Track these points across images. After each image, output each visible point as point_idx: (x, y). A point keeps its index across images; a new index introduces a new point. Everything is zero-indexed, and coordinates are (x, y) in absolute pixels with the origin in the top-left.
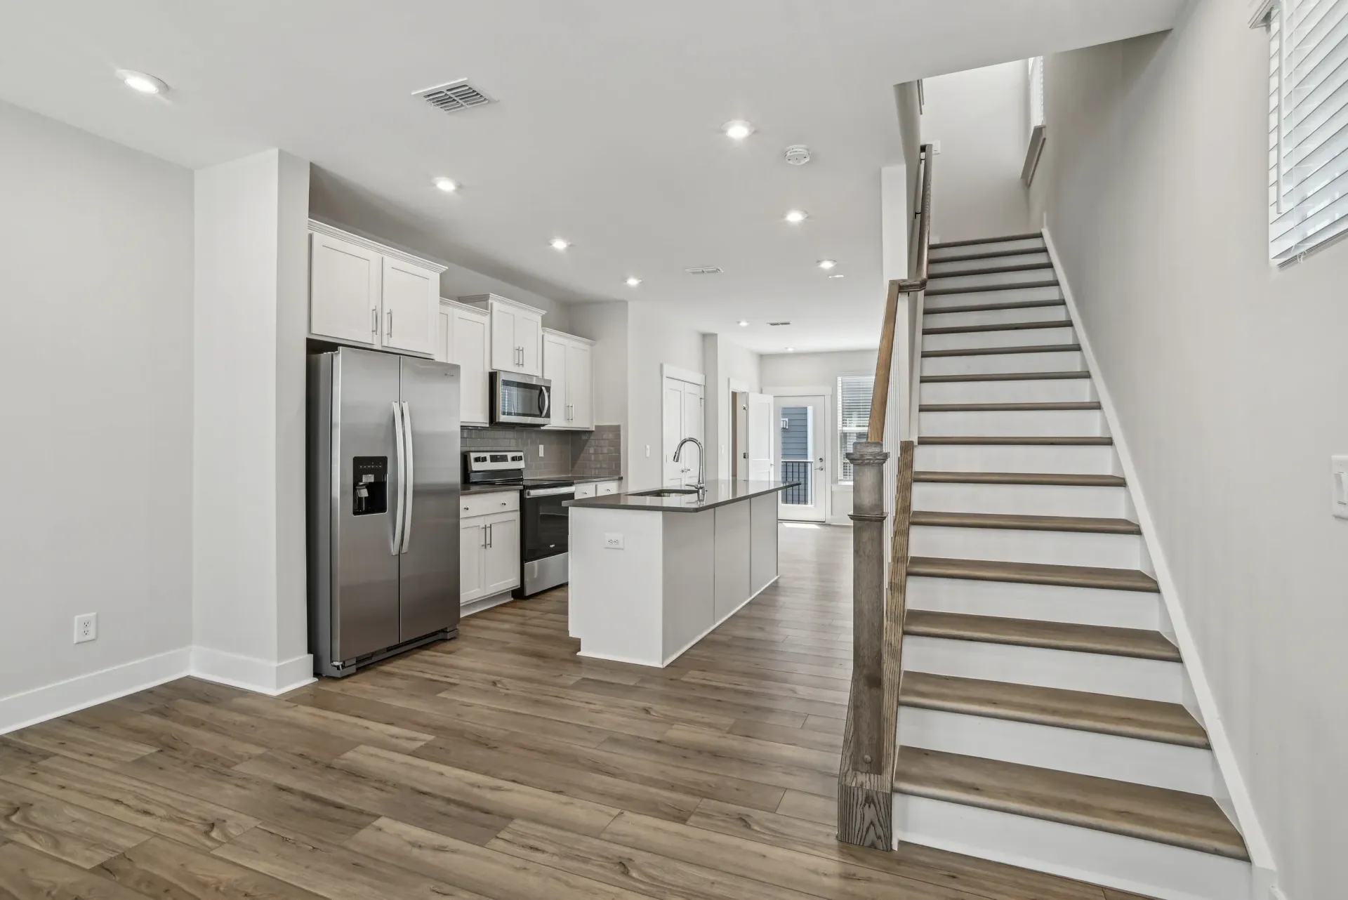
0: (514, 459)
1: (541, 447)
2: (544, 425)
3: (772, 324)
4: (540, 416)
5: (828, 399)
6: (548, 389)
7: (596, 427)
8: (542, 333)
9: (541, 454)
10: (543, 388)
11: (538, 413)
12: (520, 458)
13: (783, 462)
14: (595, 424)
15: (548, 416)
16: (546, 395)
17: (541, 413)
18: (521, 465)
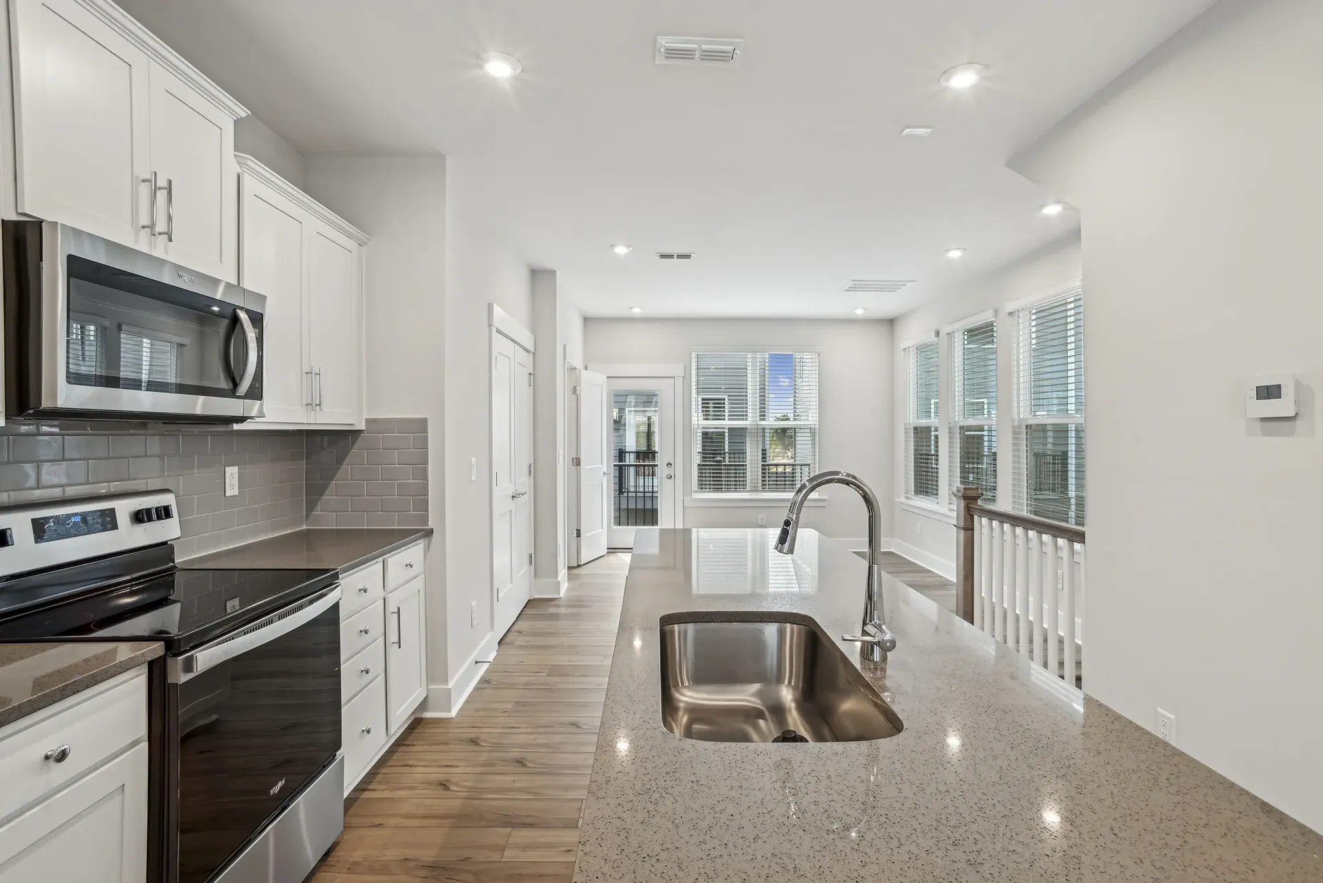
0: (139, 517)
1: (232, 472)
2: (241, 419)
3: (663, 256)
4: (232, 393)
5: (679, 382)
6: (257, 319)
7: (368, 421)
8: (239, 170)
9: (232, 489)
10: (243, 316)
11: (224, 384)
12: (165, 513)
13: (615, 465)
14: (366, 416)
15: (256, 393)
16: (251, 335)
17: (235, 385)
18: (167, 530)
